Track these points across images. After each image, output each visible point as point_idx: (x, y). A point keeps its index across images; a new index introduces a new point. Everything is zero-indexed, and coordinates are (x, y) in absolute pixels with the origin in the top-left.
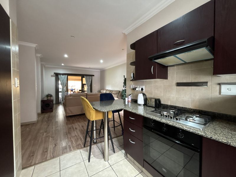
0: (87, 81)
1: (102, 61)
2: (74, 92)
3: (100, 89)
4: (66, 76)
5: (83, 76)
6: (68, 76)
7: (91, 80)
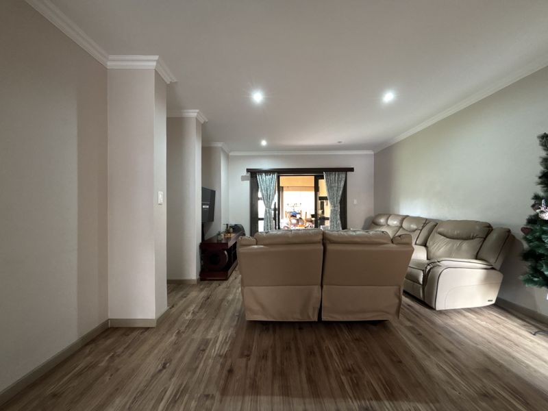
0: (330, 188)
1: (389, 97)
2: (298, 220)
3: (372, 214)
4: (275, 176)
5: (318, 173)
6: (281, 177)
7: (343, 183)
